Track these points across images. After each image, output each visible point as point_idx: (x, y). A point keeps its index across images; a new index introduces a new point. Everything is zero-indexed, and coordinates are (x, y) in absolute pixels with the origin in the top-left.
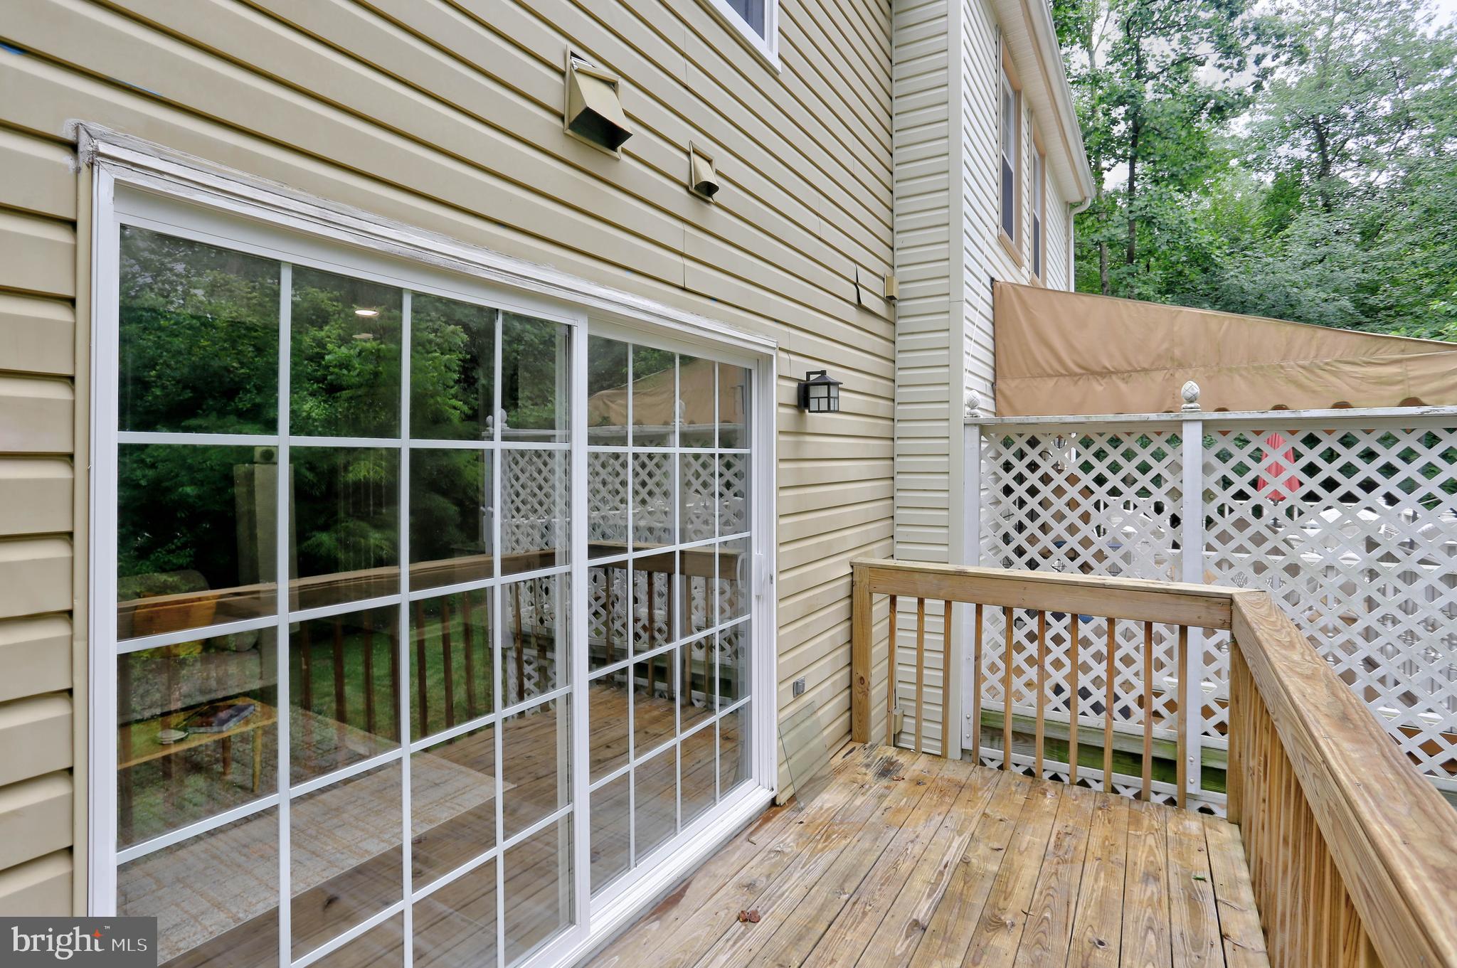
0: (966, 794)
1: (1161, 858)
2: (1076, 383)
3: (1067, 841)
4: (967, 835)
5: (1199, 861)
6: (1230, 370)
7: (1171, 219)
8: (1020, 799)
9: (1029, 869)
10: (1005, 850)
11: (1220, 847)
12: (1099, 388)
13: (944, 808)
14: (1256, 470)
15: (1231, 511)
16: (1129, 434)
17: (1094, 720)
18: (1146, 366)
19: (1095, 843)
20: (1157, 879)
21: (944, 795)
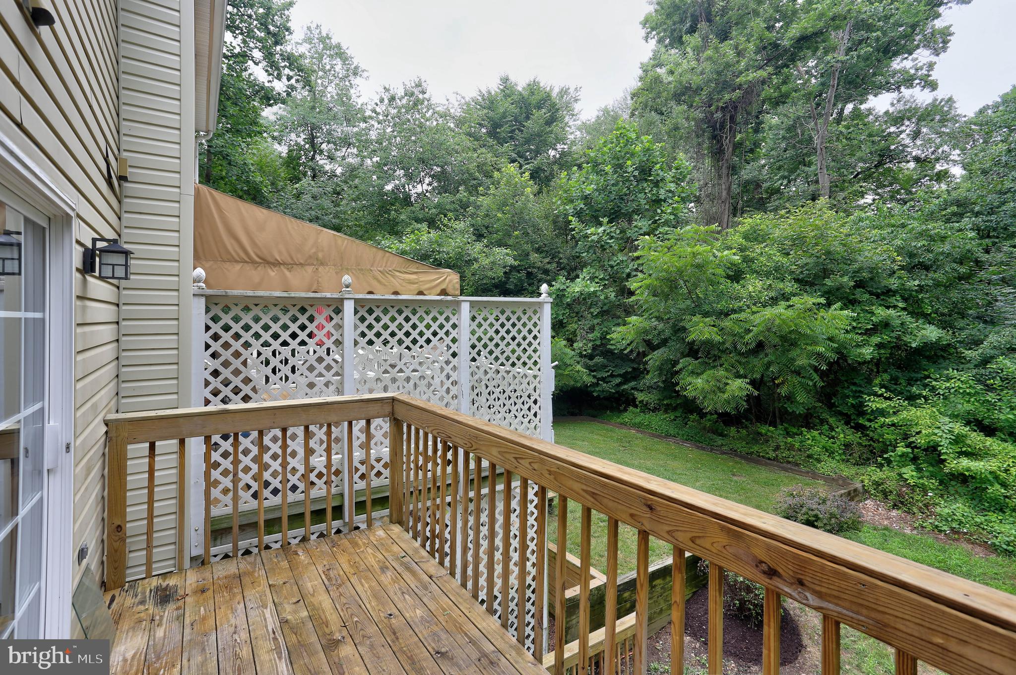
0: (246, 580)
1: (381, 557)
2: (256, 268)
3: (332, 573)
4: (270, 605)
5: (395, 548)
6: (347, 269)
7: (239, 160)
8: (285, 564)
9: (324, 601)
10: (303, 599)
11: (399, 537)
12: (272, 274)
13: (240, 597)
14: (311, 327)
15: (280, 353)
16: (311, 306)
17: (277, 500)
18: (302, 261)
19: (346, 566)
20: (387, 568)
21: (231, 589)
